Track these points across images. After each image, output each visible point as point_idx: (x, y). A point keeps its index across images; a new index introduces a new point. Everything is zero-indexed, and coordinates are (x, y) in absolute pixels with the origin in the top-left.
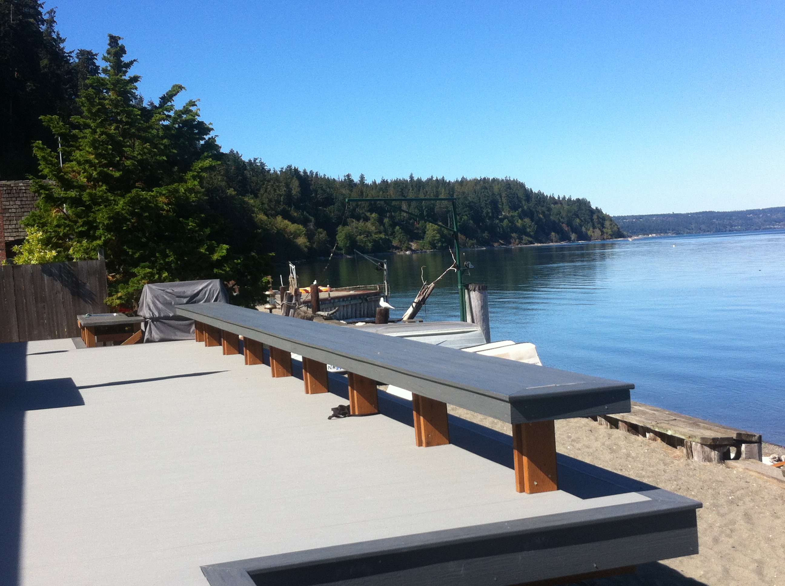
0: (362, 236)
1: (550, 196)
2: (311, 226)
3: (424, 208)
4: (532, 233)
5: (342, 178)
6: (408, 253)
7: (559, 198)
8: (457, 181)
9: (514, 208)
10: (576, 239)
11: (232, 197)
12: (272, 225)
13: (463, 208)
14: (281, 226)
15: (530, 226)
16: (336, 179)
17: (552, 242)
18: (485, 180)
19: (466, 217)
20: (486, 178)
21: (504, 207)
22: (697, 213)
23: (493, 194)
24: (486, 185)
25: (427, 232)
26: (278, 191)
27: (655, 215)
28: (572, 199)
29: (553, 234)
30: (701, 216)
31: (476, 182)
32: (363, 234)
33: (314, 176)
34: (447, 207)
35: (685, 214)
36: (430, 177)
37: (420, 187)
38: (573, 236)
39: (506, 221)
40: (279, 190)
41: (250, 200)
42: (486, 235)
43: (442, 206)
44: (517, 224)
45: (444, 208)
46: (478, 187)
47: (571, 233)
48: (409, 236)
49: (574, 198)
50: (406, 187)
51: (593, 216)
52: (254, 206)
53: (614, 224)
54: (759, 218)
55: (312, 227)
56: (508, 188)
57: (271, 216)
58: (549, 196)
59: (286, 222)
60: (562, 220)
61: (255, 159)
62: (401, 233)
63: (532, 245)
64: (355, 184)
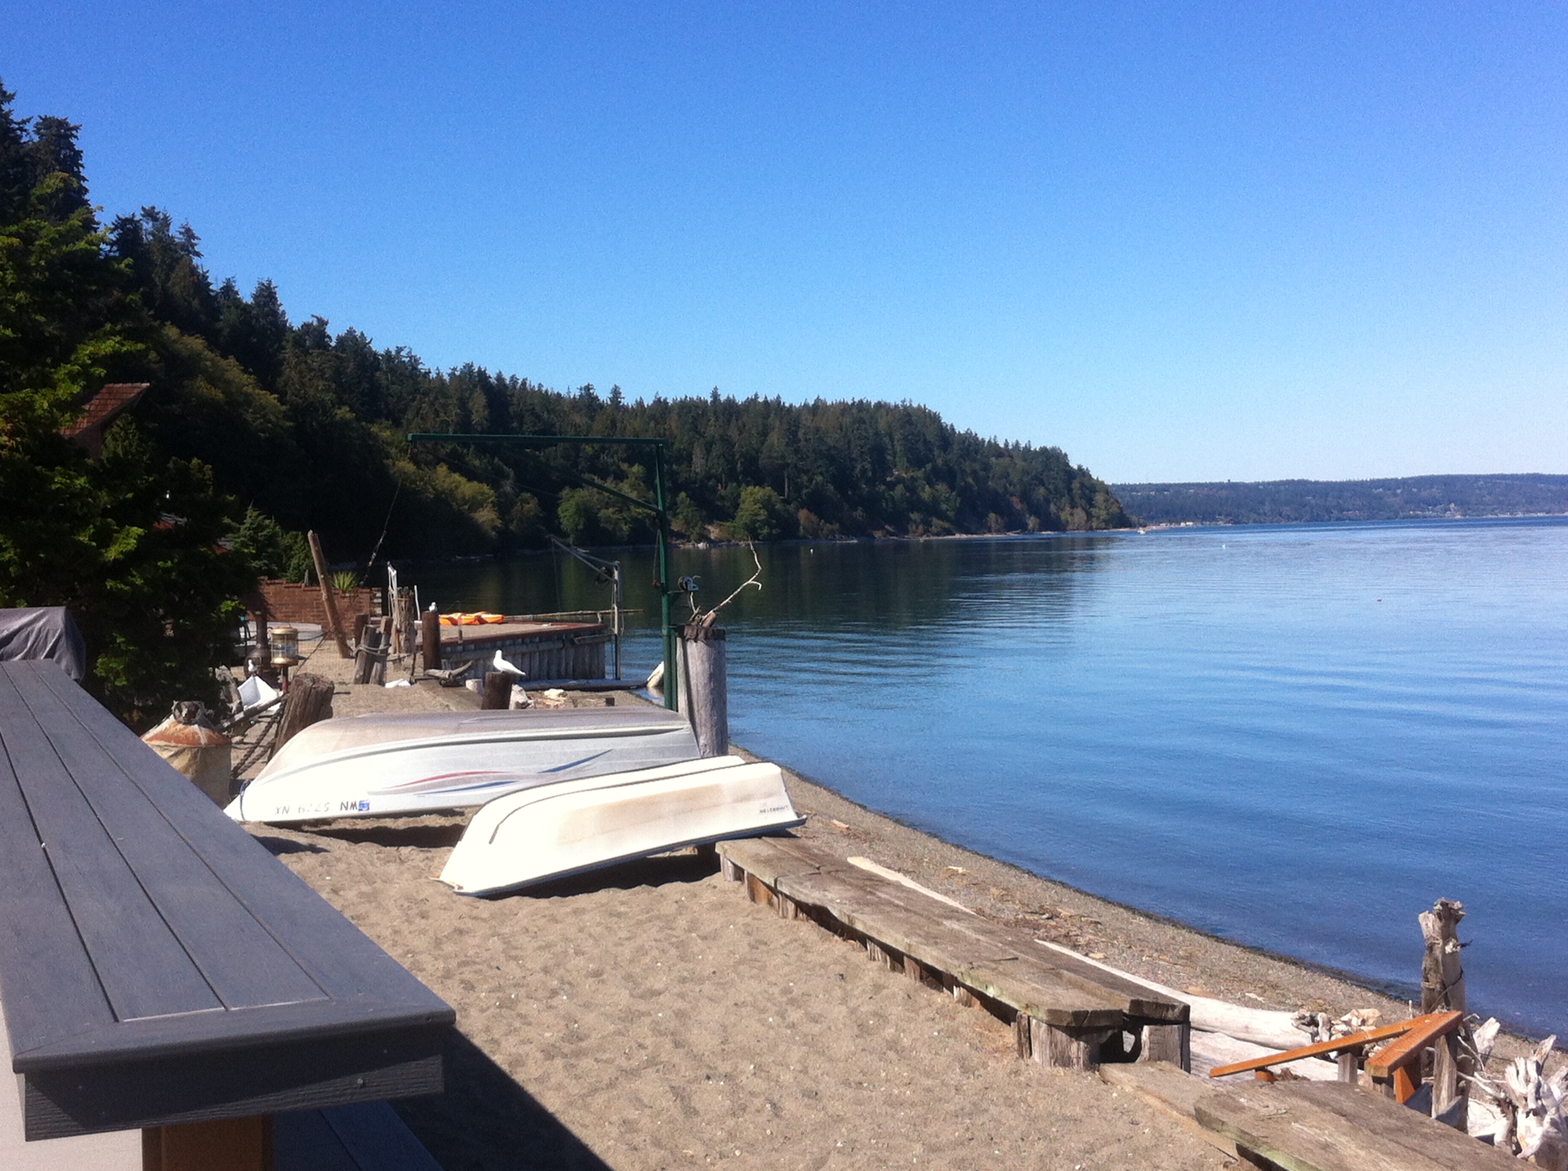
0: (611, 510)
1: (989, 442)
2: (508, 487)
3: (737, 457)
4: (951, 514)
5: (575, 393)
6: (701, 545)
7: (1006, 445)
8: (806, 405)
9: (917, 462)
10: (1037, 527)
11: (345, 423)
12: (425, 484)
13: (816, 460)
14: (446, 485)
15: (947, 500)
16: (563, 393)
17: (990, 532)
18: (861, 406)
19: (820, 478)
20: (865, 401)
21: (897, 459)
22: (1275, 484)
23: (877, 434)
24: (863, 415)
25: (742, 506)
26: (442, 415)
27: (1193, 484)
28: (1032, 449)
29: (992, 516)
30: (1282, 488)
31: (844, 409)
32: (614, 506)
33: (518, 386)
34: (783, 457)
35: (1252, 484)
36: (751, 395)
37: (731, 415)
38: (1032, 522)
39: (900, 488)
40: (445, 413)
41: (383, 432)
42: (859, 513)
43: (775, 455)
44: (921, 494)
45: (776, 458)
46: (847, 420)
47: (1027, 516)
48: (704, 513)
49: (1036, 446)
50: (704, 414)
51: (1071, 483)
52: (390, 444)
53: (1112, 500)
54: (1395, 495)
55: (508, 489)
56: (907, 422)
57: (425, 465)
58: (987, 441)
59: (456, 476)
60: (1011, 489)
61: (399, 350)
62: (689, 506)
63: (950, 537)
64: (601, 406)
